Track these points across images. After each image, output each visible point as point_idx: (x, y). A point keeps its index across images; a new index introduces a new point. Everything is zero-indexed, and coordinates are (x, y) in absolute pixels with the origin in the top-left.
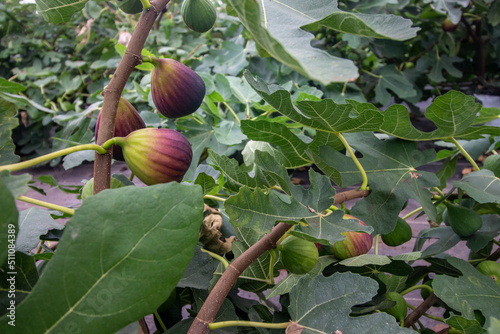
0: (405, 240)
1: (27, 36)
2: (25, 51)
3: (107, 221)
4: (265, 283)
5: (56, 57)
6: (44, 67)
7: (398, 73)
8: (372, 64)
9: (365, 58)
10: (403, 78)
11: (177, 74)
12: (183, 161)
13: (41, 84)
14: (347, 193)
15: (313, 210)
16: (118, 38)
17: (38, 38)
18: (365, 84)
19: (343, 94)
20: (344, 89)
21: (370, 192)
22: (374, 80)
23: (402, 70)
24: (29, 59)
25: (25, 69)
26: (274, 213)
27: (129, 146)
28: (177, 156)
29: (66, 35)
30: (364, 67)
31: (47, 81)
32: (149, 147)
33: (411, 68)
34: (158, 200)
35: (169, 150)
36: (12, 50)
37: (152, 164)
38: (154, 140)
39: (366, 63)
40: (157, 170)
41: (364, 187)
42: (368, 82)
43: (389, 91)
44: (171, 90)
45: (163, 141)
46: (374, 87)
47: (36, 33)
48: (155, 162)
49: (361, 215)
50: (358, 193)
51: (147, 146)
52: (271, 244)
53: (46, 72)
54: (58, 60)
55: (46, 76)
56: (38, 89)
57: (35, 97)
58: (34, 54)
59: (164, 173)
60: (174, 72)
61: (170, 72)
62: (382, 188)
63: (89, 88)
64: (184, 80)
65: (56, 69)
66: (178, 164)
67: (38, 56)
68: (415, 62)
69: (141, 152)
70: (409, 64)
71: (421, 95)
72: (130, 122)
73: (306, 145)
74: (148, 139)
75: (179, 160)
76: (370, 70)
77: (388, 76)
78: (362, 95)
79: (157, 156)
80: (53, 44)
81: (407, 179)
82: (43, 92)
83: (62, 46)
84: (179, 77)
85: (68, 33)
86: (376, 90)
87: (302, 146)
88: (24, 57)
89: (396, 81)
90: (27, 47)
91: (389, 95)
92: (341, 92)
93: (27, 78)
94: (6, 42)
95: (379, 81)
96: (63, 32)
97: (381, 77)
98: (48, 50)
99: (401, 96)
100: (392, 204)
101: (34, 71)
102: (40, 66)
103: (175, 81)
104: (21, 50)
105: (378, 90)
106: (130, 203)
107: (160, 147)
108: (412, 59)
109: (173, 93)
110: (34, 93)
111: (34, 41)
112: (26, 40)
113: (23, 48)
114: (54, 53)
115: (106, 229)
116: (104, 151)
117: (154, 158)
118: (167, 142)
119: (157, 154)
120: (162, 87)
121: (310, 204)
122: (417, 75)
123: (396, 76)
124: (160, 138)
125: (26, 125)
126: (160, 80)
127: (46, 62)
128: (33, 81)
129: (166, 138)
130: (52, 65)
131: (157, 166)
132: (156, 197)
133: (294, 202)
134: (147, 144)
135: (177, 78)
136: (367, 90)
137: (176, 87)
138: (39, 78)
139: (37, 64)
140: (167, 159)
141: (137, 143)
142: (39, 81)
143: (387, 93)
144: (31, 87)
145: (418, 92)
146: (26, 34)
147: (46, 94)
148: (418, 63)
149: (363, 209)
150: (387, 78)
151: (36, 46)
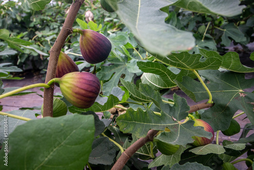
0: (235, 133)
1: (43, 15)
2: (41, 23)
3: (29, 141)
4: (149, 157)
5: (56, 25)
6: (50, 30)
7: (236, 28)
8: (220, 22)
9: (217, 20)
10: (239, 30)
11: (93, 39)
12: (93, 92)
13: (48, 39)
14: (199, 105)
15: (175, 119)
16: (85, 14)
17: (48, 16)
18: (216, 34)
19: (203, 41)
20: (203, 38)
21: (214, 104)
22: (221, 32)
23: (238, 26)
24: (43, 27)
25: (41, 32)
26: (150, 122)
27: (62, 84)
28: (90, 89)
29: (61, 14)
30: (216, 25)
31: (51, 37)
32: (73, 85)
33: (243, 24)
34: (64, 126)
35: (85, 86)
36: (35, 22)
37: (74, 95)
38: (76, 80)
39: (217, 22)
40: (78, 98)
41: (210, 101)
42: (217, 33)
43: (230, 38)
44: (90, 48)
45: (81, 80)
46: (221, 36)
47: (47, 14)
48: (76, 93)
49: (208, 118)
50: (206, 105)
51: (71, 84)
52: (150, 139)
53: (51, 33)
54: (57, 27)
55: (51, 35)
56: (47, 41)
57: (46, 45)
58: (46, 24)
59: (82, 100)
60: (91, 37)
61: (89, 38)
62: (222, 102)
63: (71, 40)
64: (97, 42)
65: (56, 31)
66: (90, 94)
67: (47, 25)
68: (246, 21)
69: (68, 88)
70: (242, 22)
71: (249, 40)
72: (68, 67)
73: (176, 75)
74: (72, 80)
75: (90, 92)
76: (219, 26)
77: (229, 29)
78: (214, 41)
79: (77, 90)
80: (55, 18)
81: (238, 97)
82: (49, 43)
83: (59, 19)
84: (95, 40)
85: (62, 13)
86: (222, 38)
87: (173, 76)
88: (42, 25)
89: (234, 32)
90: (42, 21)
91: (230, 40)
92: (202, 39)
93: (43, 36)
94: (33, 19)
95: (224, 33)
96: (59, 12)
97: (225, 30)
98: (52, 22)
99: (237, 41)
100: (227, 112)
101: (46, 32)
102: (48, 30)
103: (92, 43)
104: (39, 22)
105: (223, 38)
106: (44, 129)
107: (79, 85)
108: (244, 18)
109: (91, 50)
110: (46, 43)
111: (45, 18)
112: (42, 17)
113: (40, 21)
114: (55, 23)
115: (29, 146)
116: (48, 86)
117: (75, 91)
118: (84, 81)
119: (77, 89)
120: (85, 47)
121: (174, 115)
122: (247, 28)
123: (234, 30)
124: (80, 78)
125: (42, 59)
126: (83, 42)
127: (51, 28)
128: (45, 37)
129: (83, 78)
130: (54, 29)
131: (77, 96)
132: (62, 125)
133: (163, 115)
134: (72, 82)
135: (93, 41)
136: (217, 38)
137: (93, 47)
138: (48, 36)
139: (47, 29)
140: (83, 92)
141: (66, 82)
142: (48, 38)
143: (229, 39)
144: (44, 41)
145: (247, 39)
146: (42, 14)
147: (51, 44)
148: (248, 21)
149: (209, 115)
150: (229, 31)
151: (46, 20)
